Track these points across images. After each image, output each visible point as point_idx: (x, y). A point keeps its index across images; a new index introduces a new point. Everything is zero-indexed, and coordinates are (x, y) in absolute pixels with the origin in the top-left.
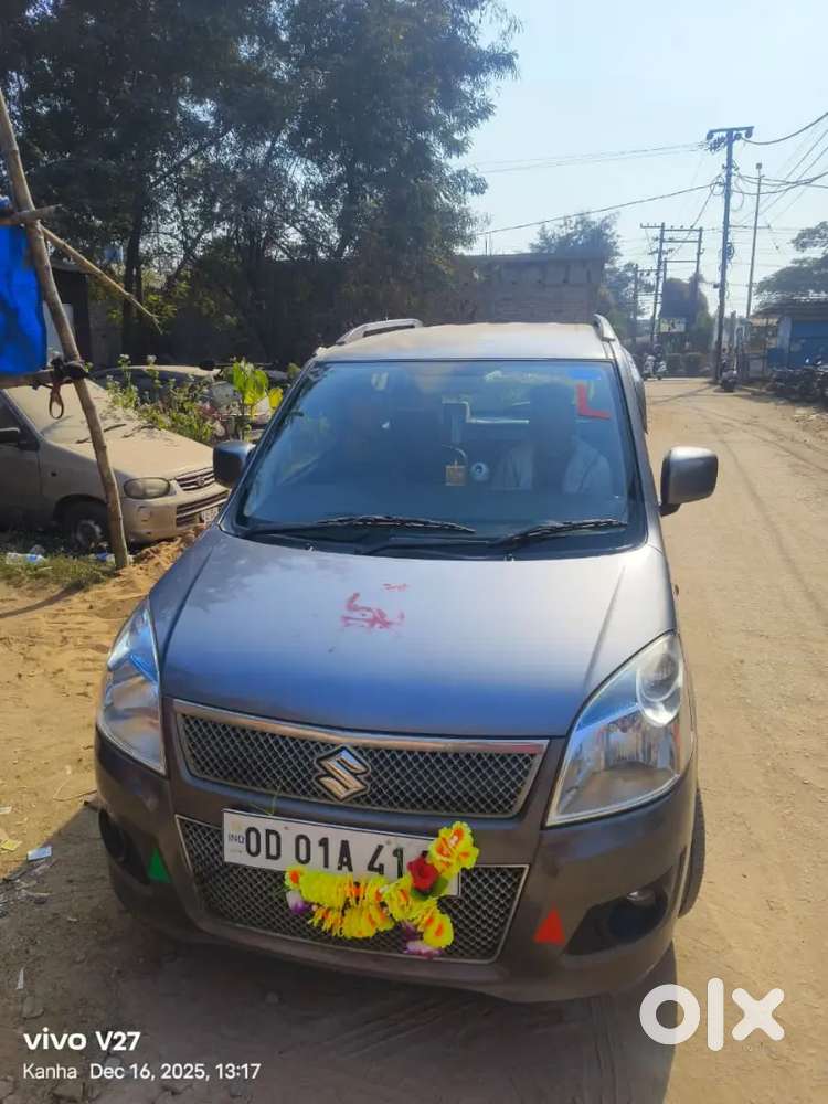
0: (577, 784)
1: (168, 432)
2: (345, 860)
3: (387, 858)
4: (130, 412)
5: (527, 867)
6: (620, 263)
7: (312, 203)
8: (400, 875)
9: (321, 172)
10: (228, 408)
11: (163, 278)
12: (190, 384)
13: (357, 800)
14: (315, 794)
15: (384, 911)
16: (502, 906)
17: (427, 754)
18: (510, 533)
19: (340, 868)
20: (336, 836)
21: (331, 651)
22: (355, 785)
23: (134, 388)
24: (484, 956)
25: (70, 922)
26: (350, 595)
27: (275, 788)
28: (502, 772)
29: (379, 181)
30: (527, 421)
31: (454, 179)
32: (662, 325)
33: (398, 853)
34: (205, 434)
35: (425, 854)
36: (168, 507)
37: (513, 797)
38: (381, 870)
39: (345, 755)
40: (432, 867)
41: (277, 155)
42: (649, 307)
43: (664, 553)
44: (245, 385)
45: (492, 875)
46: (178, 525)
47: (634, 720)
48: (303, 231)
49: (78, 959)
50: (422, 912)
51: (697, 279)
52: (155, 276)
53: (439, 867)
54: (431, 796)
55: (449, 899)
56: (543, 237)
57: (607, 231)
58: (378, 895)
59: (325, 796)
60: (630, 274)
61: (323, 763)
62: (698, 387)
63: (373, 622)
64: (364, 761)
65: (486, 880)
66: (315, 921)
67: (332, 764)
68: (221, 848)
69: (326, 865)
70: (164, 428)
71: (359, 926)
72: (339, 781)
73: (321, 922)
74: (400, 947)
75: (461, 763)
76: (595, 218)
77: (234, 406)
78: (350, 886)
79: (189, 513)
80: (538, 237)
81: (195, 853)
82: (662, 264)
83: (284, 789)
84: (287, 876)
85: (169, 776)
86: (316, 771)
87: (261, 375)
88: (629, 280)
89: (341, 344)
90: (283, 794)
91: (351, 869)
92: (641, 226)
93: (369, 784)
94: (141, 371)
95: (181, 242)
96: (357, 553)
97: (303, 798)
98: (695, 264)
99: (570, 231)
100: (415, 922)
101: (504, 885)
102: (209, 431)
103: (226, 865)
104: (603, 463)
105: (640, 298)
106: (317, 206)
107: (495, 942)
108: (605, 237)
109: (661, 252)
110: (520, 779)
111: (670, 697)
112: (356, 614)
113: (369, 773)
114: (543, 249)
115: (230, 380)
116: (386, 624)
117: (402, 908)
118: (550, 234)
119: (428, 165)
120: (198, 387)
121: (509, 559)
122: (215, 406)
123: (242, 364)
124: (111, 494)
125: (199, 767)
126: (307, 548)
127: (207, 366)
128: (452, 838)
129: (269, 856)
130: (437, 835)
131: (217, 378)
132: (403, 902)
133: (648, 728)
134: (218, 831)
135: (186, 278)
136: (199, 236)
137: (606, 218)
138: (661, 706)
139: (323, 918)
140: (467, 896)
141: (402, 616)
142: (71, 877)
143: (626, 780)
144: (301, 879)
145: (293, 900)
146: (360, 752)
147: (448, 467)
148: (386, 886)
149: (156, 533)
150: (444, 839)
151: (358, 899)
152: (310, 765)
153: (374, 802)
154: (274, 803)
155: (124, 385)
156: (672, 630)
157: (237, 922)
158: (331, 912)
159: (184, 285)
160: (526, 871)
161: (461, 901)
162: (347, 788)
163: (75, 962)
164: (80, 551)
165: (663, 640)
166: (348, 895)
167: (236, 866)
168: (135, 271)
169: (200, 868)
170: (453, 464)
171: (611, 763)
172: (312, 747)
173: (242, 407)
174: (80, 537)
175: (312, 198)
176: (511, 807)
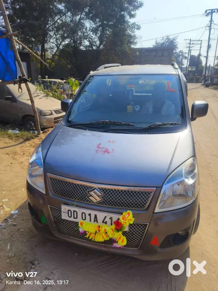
0: (164, 200)
1: (52, 98)
2: (96, 220)
3: (108, 220)
4: (41, 92)
5: (148, 224)
6: (178, 51)
7: (92, 33)
8: (112, 224)
9: (94, 24)
10: (68, 91)
11: (51, 55)
12: (57, 84)
13: (99, 203)
14: (87, 201)
15: (107, 235)
16: (141, 234)
17: (120, 191)
18: (145, 126)
19: (94, 222)
20: (93, 213)
21: (92, 160)
22: (99, 199)
23: (42, 85)
24: (135, 247)
25: (22, 231)
26: (98, 144)
27: (76, 199)
28: (142, 197)
29: (110, 26)
30: (151, 94)
31: (131, 25)
32: (189, 68)
33: (111, 218)
34: (62, 98)
35: (119, 219)
36: (52, 118)
37: (145, 204)
38: (106, 223)
39: (96, 190)
40: (121, 223)
41: (82, 19)
42: (186, 63)
43: (192, 132)
44: (73, 85)
45: (138, 225)
46: (54, 123)
47: (182, 182)
48: (89, 41)
49: (24, 241)
50: (118, 235)
51: (200, 55)
52: (49, 54)
53: (123, 223)
54: (121, 203)
55: (126, 232)
56: (157, 43)
57: (175, 41)
58: (105, 230)
59: (90, 202)
60: (180, 54)
61: (89, 192)
62: (199, 86)
63: (105, 152)
64: (101, 192)
65: (136, 227)
66: (87, 236)
67: (92, 193)
68: (61, 215)
69: (90, 221)
70: (51, 96)
71: (100, 238)
72: (94, 198)
73: (89, 237)
74: (112, 244)
75: (130, 194)
76: (171, 37)
77: (70, 90)
78: (97, 227)
79: (57, 120)
80: (155, 43)
81: (54, 216)
82: (190, 51)
83: (78, 199)
84: (79, 223)
85: (46, 194)
86: (87, 195)
87: (77, 82)
88: (180, 55)
89: (97, 70)
90: (78, 201)
91: (97, 222)
92: (184, 40)
93: (103, 199)
94: (44, 80)
95: (56, 45)
96: (101, 131)
97: (84, 202)
98: (199, 51)
99: (164, 41)
100: (115, 238)
101: (141, 229)
102: (63, 97)
103: (63, 219)
104: (173, 106)
105: (183, 61)
106: (93, 34)
107: (138, 244)
108: (174, 43)
109: (189, 47)
110: (147, 199)
111: (193, 176)
112: (99, 150)
113: (103, 196)
114: (156, 46)
115: (69, 83)
116: (108, 152)
117: (112, 234)
118: (158, 42)
119: (124, 22)
120: (60, 85)
121: (145, 134)
122: (64, 90)
123: (72, 78)
124: (36, 115)
125: (54, 192)
126: (86, 130)
127: (62, 79)
128: (127, 215)
129: (74, 218)
130: (122, 214)
131: (65, 83)
132: (112, 232)
133: (186, 184)
134: (60, 210)
135: (57, 55)
136: (61, 43)
137: (174, 37)
138: (190, 178)
139: (90, 235)
140: (131, 231)
141: (113, 150)
142: (23, 219)
143: (178, 199)
144: (83, 224)
145: (81, 230)
146: (100, 190)
147: (128, 106)
148: (107, 228)
149: (49, 125)
150: (124, 216)
151: (99, 231)
152: (86, 193)
153: (104, 204)
154: (75, 203)
155: (40, 84)
156: (194, 156)
157: (66, 235)
158: (91, 234)
159: (57, 57)
160: (148, 225)
161: (129, 232)
162: (96, 200)
163: (23, 242)
164: (29, 130)
165: (191, 159)
166: (96, 230)
167: (65, 220)
168: (43, 53)
169: (56, 220)
170: (129, 106)
171: (174, 194)
172: (86, 188)
173: (72, 91)
174: (28, 126)
175: (92, 31)
176: (144, 207)
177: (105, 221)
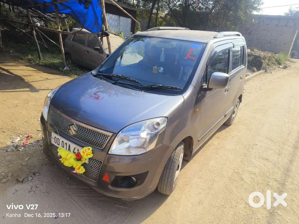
13: (74, 136)
22: (74, 133)
24: (95, 180)
28: (102, 138)
33: (78, 150)
39: (74, 125)
45: (94, 160)
53: (82, 155)
59: (69, 134)
66: (61, 160)
67: (71, 127)
68: (51, 139)
69: (66, 149)
72: (71, 131)
75: (94, 134)
83: (63, 130)
84: (59, 149)
85: (47, 122)
91: (70, 151)
93: (76, 133)
97: (66, 133)
101: (98, 165)
107: (97, 177)
110: (105, 141)
112: (94, 96)
113: (77, 131)
125: (51, 121)
128: (87, 150)
129: (57, 144)
140: (90, 164)
145: (58, 154)
146: (76, 126)
152: (68, 126)
153: (77, 138)
159: (169, 17)
162: (72, 133)
167: (53, 144)
172: (69, 122)
176: (102, 147)
177: (74, 152)
